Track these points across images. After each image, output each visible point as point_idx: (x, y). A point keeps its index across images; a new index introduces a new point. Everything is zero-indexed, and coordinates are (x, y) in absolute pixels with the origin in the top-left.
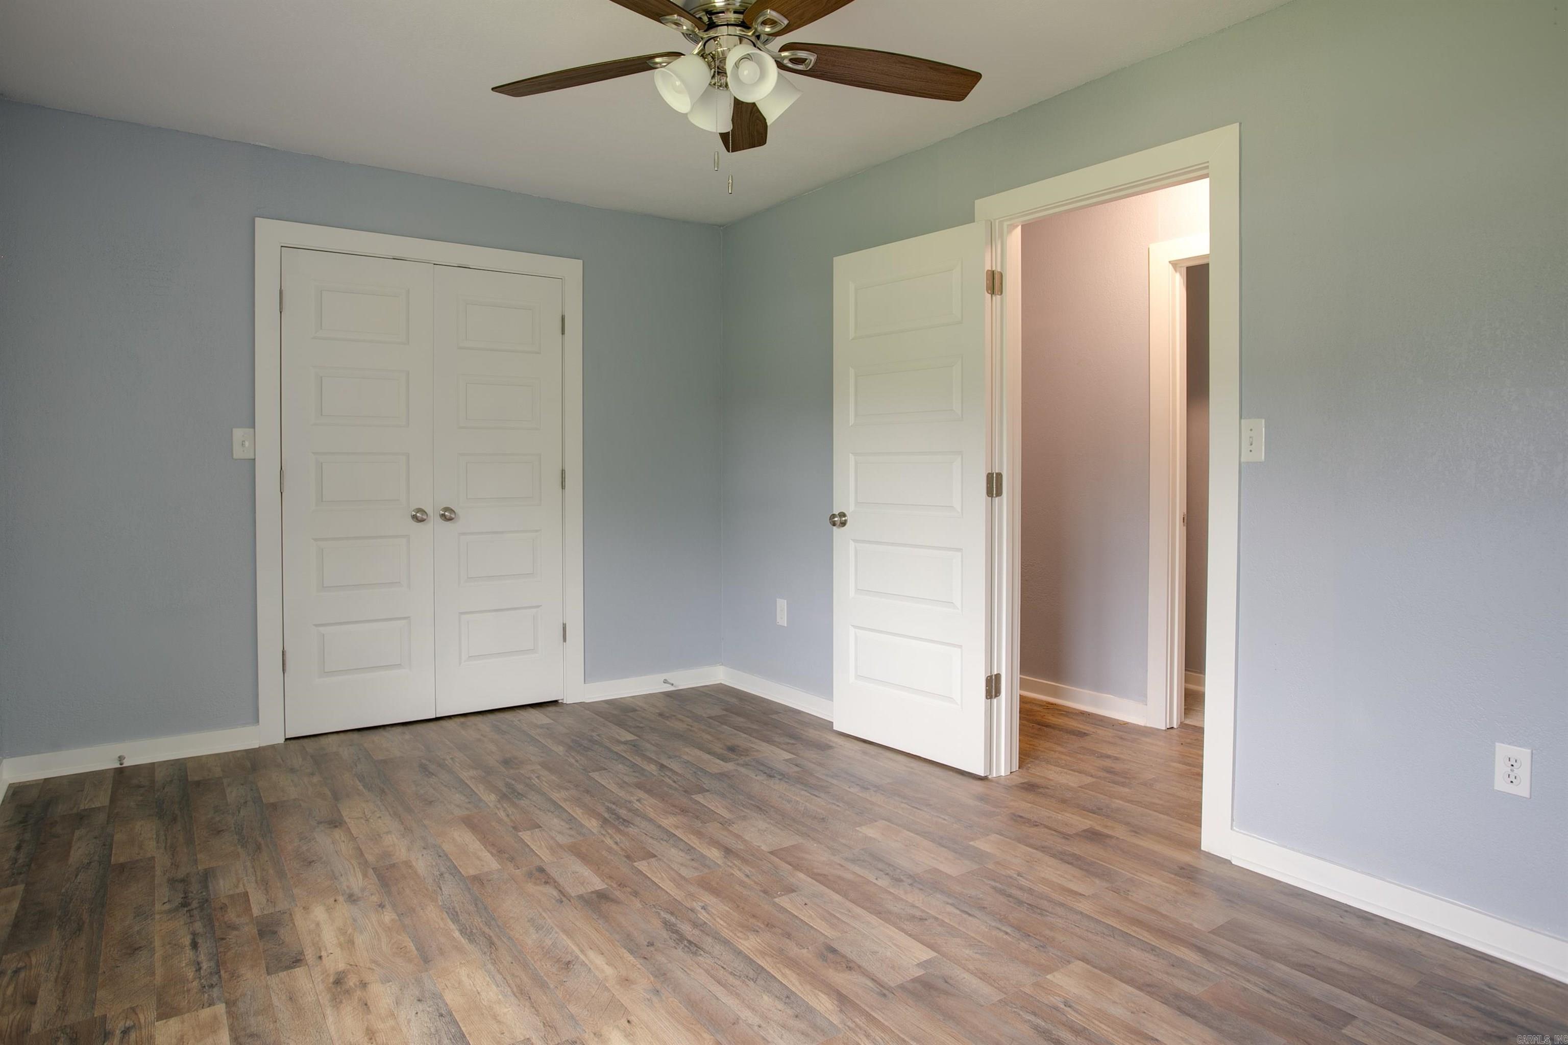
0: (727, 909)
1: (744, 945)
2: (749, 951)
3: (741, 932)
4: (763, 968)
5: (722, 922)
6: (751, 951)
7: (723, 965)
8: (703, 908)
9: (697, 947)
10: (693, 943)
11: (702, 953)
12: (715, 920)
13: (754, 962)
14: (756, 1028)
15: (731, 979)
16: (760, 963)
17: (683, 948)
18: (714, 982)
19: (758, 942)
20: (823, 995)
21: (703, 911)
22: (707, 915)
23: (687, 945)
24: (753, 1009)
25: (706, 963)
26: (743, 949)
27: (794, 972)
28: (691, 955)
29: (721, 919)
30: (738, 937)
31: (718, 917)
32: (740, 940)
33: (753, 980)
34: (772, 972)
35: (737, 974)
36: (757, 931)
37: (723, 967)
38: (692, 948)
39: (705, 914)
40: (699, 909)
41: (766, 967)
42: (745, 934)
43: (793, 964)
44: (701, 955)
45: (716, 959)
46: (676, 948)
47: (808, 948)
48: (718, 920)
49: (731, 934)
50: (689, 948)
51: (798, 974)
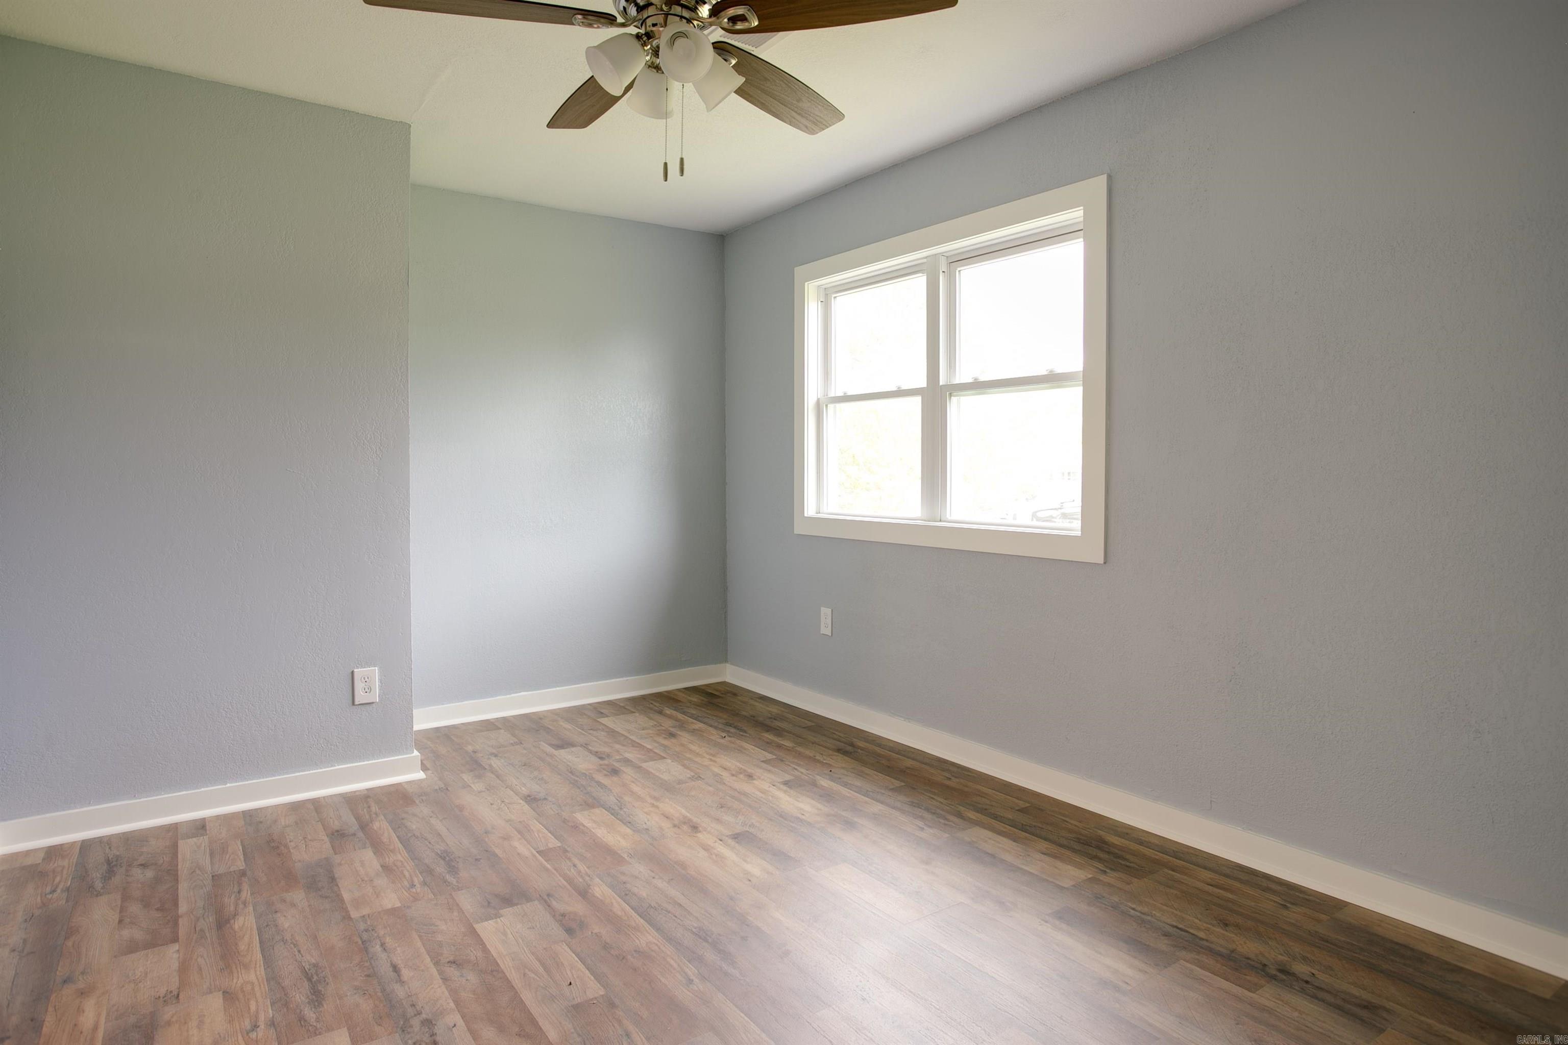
0: (663, 980)
1: (653, 937)
2: (649, 931)
3: (652, 951)
4: (640, 916)
5: (672, 962)
6: (647, 931)
7: (675, 918)
8: (690, 981)
9: (699, 935)
10: (703, 940)
11: (694, 930)
12: (679, 965)
13: (646, 921)
14: (657, 877)
15: (670, 907)
16: (642, 920)
17: (712, 934)
18: (684, 905)
19: (638, 939)
20: (598, 895)
21: (692, 977)
22: (687, 970)
23: (708, 938)
24: (656, 887)
25: (691, 920)
26: (655, 932)
27: (614, 913)
28: (704, 928)
29: (671, 966)
30: (657, 945)
31: (674, 969)
32: (656, 941)
33: (652, 907)
34: (633, 912)
35: (664, 911)
36: (635, 951)
37: (676, 917)
38: (704, 935)
39: (689, 973)
40: (696, 981)
41: (637, 916)
42: (649, 948)
43: (611, 919)
44: (695, 928)
45: (681, 924)
46: (719, 934)
47: (592, 933)
48: (675, 965)
49: (664, 949)
50: (707, 935)
51: (611, 911)
